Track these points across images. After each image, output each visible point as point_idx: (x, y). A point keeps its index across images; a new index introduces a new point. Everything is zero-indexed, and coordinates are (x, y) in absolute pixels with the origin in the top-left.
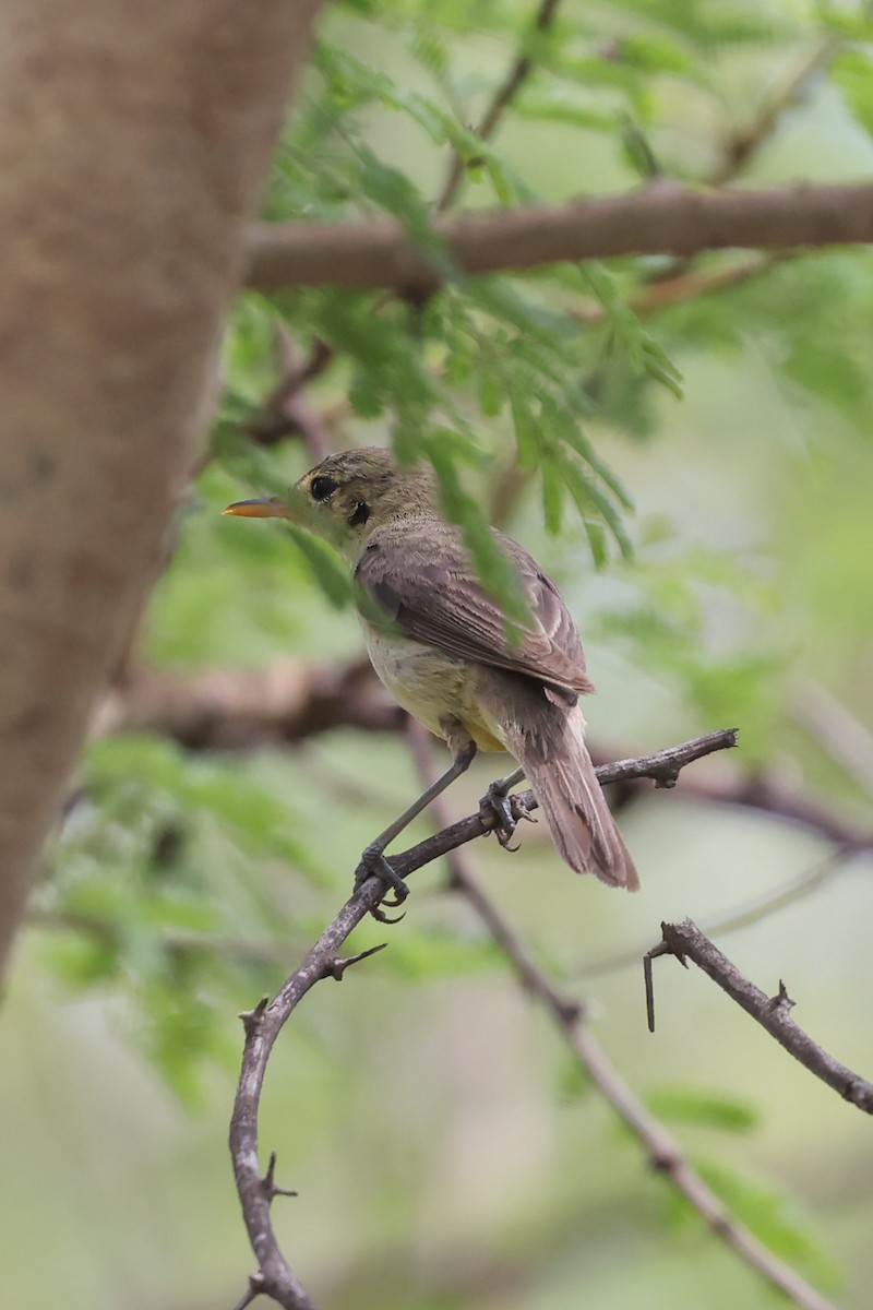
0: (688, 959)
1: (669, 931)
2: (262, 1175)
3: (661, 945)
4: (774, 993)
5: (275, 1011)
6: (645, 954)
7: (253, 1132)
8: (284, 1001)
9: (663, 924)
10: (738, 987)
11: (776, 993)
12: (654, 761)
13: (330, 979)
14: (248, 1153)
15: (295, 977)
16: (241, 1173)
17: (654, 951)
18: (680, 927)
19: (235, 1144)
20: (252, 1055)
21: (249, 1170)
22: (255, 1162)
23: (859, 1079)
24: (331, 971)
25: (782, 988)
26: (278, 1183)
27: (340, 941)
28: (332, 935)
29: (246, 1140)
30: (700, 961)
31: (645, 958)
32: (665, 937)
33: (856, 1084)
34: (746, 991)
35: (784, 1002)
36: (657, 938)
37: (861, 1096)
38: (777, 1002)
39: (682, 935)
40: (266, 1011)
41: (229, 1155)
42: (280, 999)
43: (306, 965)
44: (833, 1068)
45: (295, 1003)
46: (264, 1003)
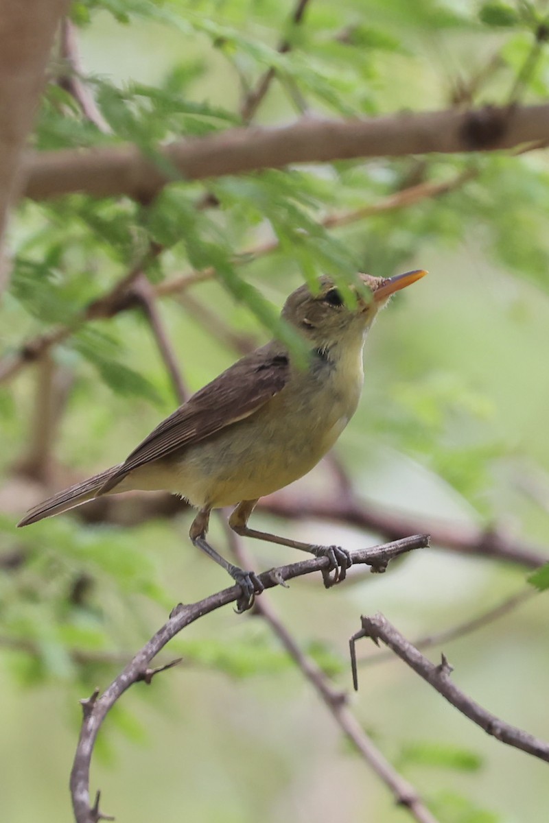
0: (379, 640)
1: (366, 623)
2: (91, 805)
3: (361, 632)
4: (438, 662)
5: (105, 700)
6: (350, 638)
7: (86, 779)
8: (110, 695)
9: (362, 617)
10: (414, 659)
11: (439, 662)
12: (372, 553)
13: (142, 683)
14: (82, 792)
15: (118, 680)
16: (77, 806)
17: (356, 635)
18: (373, 619)
19: (73, 787)
20: (86, 727)
21: (83, 804)
22: (87, 798)
23: (497, 720)
24: (143, 678)
25: (444, 659)
26: (102, 811)
27: (150, 658)
28: (145, 653)
29: (81, 784)
30: (387, 641)
31: (350, 642)
32: (363, 626)
33: (495, 723)
34: (419, 661)
35: (445, 668)
36: (358, 627)
37: (498, 731)
38: (440, 669)
39: (374, 625)
40: (97, 699)
41: (68, 794)
42: (107, 693)
43: (126, 672)
44: (479, 713)
45: (118, 696)
46: (96, 695)
